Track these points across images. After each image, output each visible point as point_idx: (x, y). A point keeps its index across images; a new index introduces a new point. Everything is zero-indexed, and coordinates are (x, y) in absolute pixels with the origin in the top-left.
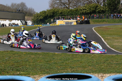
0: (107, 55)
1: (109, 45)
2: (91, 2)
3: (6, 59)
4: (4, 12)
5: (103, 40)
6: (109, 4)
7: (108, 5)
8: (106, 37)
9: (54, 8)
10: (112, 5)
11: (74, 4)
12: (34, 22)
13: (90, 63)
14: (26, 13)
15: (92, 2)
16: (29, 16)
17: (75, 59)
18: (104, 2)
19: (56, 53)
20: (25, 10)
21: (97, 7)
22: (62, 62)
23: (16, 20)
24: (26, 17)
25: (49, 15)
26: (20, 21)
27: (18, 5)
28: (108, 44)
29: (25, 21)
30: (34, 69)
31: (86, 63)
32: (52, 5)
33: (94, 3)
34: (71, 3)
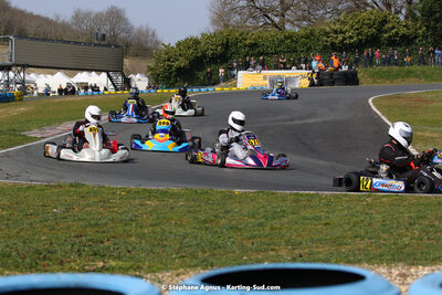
0: (421, 197)
2: (361, 5)
3: (55, 214)
4: (48, 43)
6: (429, 13)
7: (423, 15)
8: (419, 134)
9: (226, 26)
10: (438, 15)
11: (299, 13)
12: (157, 81)
13: (361, 228)
14: (127, 46)
15: (367, 5)
16: (137, 56)
17: (303, 214)
18: (409, 3)
19: (237, 191)
20: (123, 35)
21: (384, 22)
22: (260, 225)
23: (90, 70)
24: (127, 62)
25: (209, 53)
26: (104, 75)
27: (99, 17)
29: (123, 76)
30: (157, 250)
31: (347, 227)
32: (220, 16)
33: (373, 7)
34: (288, 8)
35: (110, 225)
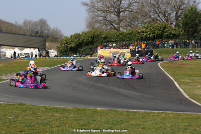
0: (188, 114)
1: (187, 94)
2: (155, 20)
3: (10, 119)
4: (11, 35)
5: (177, 85)
6: (185, 24)
7: (183, 25)
8: (182, 80)
9: (93, 28)
10: (189, 25)
11: (127, 23)
12: (61, 53)
13: (160, 131)
14: (47, 37)
15: (157, 20)
16: (52, 41)
17: (131, 122)
18: (177, 20)
19: (99, 109)
20: (46, 31)
21: (165, 28)
23: (31, 48)
24: (47, 44)
25: (85, 41)
26: (37, 50)
27: (35, 23)
28: (186, 92)
29: (46, 50)
31: (153, 130)
32: (90, 24)
33: (160, 21)
34: (122, 21)
35: (37, 126)
